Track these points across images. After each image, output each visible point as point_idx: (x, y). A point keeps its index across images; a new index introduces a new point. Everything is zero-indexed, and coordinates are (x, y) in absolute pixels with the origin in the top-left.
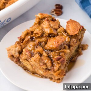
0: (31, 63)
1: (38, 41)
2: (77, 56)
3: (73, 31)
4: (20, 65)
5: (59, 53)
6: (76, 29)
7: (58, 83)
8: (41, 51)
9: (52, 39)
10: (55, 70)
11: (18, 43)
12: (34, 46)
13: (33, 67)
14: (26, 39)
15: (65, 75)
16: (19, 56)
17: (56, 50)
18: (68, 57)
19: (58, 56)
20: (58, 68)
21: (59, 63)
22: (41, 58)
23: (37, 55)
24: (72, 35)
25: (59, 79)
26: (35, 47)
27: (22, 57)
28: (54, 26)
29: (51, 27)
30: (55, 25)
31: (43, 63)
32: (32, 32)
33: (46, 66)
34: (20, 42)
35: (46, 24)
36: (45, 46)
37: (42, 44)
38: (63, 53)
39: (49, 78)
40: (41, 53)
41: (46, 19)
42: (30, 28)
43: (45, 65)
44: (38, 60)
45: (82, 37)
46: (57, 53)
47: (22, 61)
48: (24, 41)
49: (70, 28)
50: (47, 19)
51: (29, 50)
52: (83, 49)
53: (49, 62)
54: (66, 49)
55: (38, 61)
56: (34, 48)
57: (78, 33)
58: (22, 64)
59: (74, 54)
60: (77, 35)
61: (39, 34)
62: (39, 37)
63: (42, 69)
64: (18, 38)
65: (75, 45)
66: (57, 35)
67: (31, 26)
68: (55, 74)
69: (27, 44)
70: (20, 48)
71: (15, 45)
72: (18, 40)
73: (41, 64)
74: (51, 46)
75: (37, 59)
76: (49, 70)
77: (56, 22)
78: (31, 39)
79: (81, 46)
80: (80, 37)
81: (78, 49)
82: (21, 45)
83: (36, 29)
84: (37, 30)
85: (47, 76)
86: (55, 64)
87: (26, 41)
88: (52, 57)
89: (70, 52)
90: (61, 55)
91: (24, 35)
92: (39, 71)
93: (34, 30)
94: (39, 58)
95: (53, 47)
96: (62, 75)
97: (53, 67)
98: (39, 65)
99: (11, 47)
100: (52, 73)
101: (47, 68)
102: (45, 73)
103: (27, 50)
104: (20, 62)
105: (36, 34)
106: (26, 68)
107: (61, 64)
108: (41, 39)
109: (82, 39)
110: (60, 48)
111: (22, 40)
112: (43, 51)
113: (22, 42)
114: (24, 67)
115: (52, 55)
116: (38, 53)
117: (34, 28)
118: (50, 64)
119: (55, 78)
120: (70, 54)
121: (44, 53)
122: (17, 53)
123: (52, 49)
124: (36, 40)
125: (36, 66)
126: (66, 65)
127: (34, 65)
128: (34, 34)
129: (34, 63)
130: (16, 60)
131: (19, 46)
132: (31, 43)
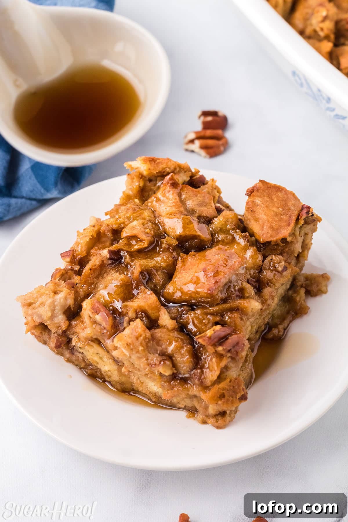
0: (115, 353)
1: (141, 266)
2: (289, 318)
3: (271, 227)
4: (74, 358)
5: (222, 314)
6: (285, 217)
7: (218, 427)
8: (153, 309)
9: (192, 259)
10: (208, 382)
11: (64, 276)
13: (123, 369)
14: (94, 262)
15: (244, 398)
16: (70, 326)
17: (207, 303)
18: (256, 327)
19: (218, 327)
20: (218, 373)
21: (220, 356)
23: (138, 325)
24: (269, 243)
25: (223, 414)
27: (77, 329)
28: (201, 205)
29: (186, 209)
30: (202, 204)
31: (162, 354)
32: (116, 233)
34: (72, 269)
35: (167, 198)
36: (168, 286)
38: (235, 315)
39: (185, 408)
40: (152, 314)
41: (168, 177)
42: (106, 214)
43: (168, 363)
44: (141, 344)
45: (305, 246)
46: (212, 314)
47: (79, 345)
48: (86, 270)
49: (262, 215)
50: (172, 179)
51: (105, 305)
52: (309, 293)
53: (183, 351)
54: (248, 297)
55: (141, 348)
57: (293, 234)
58: (80, 356)
59: (278, 312)
60: (289, 239)
61: (141, 241)
62: (141, 252)
63: (157, 377)
64: (63, 255)
65: (282, 280)
66: (213, 243)
67: (110, 207)
68: (205, 396)
69: (97, 277)
70: (72, 296)
71: (51, 286)
72: (63, 264)
73: (155, 358)
74: (191, 288)
75: (137, 338)
76: (184, 380)
77: (204, 189)
78: (110, 259)
79: (301, 280)
80: (298, 248)
81: (290, 292)
82: (73, 286)
83: (129, 218)
84: (135, 223)
85: (175, 400)
86: (206, 356)
87: (94, 267)
88: (196, 330)
89: (261, 309)
90: (227, 320)
91: (84, 244)
92: (144, 384)
93: (124, 223)
94: (146, 335)
95: (197, 291)
96: (233, 398)
97: (199, 371)
98: (146, 361)
99: (38, 292)
100: (195, 393)
101: (175, 372)
102: (168, 390)
103: (97, 305)
104: (73, 349)
105: (131, 242)
106: (94, 372)
107: (230, 359)
108: (152, 261)
109: (306, 252)
110: (225, 294)
111: (77, 263)
112: (159, 306)
113: (76, 270)
114: (88, 368)
115: (194, 323)
116: (141, 317)
117: (124, 217)
118: (186, 360)
119: (208, 411)
120: (260, 314)
121: (162, 314)
122: (61, 316)
123: (192, 297)
124: (132, 264)
125: (136, 366)
126: (249, 357)
127: (125, 363)
128: (123, 238)
129: (128, 354)
130: (58, 340)
131: (66, 290)
132: (114, 275)
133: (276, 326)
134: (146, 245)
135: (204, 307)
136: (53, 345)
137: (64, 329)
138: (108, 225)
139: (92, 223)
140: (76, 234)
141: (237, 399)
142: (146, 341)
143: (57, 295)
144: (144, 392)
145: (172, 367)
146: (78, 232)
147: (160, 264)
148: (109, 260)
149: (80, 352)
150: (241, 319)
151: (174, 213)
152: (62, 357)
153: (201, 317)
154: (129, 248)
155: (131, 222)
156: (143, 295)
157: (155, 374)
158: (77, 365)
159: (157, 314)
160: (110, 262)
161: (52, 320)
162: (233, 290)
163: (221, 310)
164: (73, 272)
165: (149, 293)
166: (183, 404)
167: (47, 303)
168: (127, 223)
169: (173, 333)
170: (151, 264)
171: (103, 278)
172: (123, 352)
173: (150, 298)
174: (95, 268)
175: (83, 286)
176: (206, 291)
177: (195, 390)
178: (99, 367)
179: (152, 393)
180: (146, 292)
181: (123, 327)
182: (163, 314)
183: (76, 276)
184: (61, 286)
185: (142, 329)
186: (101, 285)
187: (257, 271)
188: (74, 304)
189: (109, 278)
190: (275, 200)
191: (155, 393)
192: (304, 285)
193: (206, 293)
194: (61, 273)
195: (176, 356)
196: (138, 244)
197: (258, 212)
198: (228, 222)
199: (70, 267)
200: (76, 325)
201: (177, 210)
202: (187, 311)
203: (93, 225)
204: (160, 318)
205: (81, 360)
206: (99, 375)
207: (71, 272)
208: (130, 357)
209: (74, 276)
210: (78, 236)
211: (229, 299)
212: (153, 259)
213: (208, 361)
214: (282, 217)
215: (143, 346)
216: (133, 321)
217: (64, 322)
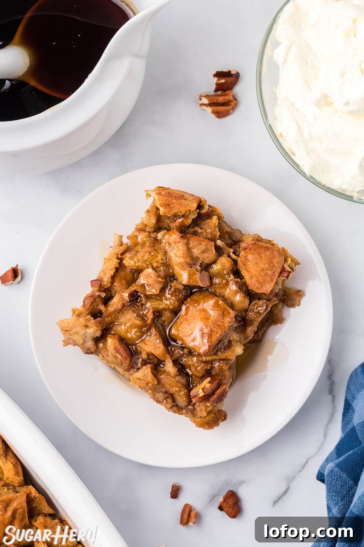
1: (153, 307)
3: (258, 280)
6: (270, 273)
8: (161, 355)
12: (140, 327)
14: (117, 305)
16: (96, 345)
19: (207, 381)
20: (205, 414)
22: (159, 381)
26: (143, 330)
27: (103, 352)
29: (192, 258)
30: (205, 251)
31: (166, 392)
33: (174, 400)
34: (99, 297)
35: (177, 247)
38: (222, 363)
43: (170, 400)
46: (205, 362)
53: (182, 393)
54: (234, 345)
64: (92, 283)
79: (280, 295)
82: (100, 322)
84: (150, 271)
90: (216, 368)
94: (154, 382)
101: (175, 404)
103: (118, 347)
111: (103, 291)
112: (166, 355)
113: (103, 298)
116: (151, 358)
117: (142, 260)
122: (90, 342)
124: (147, 304)
131: (95, 327)
134: (158, 292)
135: (199, 355)
139: (116, 245)
143: (88, 329)
145: (172, 403)
146: (104, 257)
147: (168, 306)
148: (129, 302)
151: (182, 264)
153: (196, 365)
154: (144, 292)
161: (84, 345)
162: (222, 346)
163: (212, 360)
164: (100, 300)
167: (80, 334)
168: (144, 267)
169: (175, 378)
170: (161, 305)
171: (123, 314)
173: (159, 346)
181: (138, 367)
182: (168, 362)
184: (91, 322)
187: (244, 313)
188: (101, 336)
189: (128, 316)
190: (264, 258)
192: (282, 299)
195: (176, 395)
196: (152, 290)
197: (249, 266)
198: (225, 268)
199: (97, 294)
200: (102, 348)
201: (184, 261)
202: (187, 355)
203: (117, 253)
209: (101, 304)
210: (104, 262)
211: (219, 352)
212: (163, 301)
214: (267, 272)
215: (151, 389)
216: (146, 365)
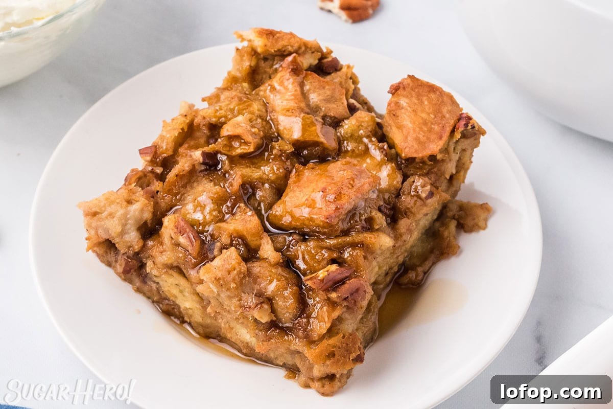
0: (200, 288)
1: (243, 176)
2: (432, 258)
3: (417, 139)
4: (146, 288)
5: (340, 249)
6: (436, 128)
7: (324, 394)
8: (253, 235)
9: (309, 174)
10: (315, 336)
11: (141, 179)
12: (219, 201)
13: (209, 310)
14: (182, 165)
15: (359, 359)
16: (144, 246)
17: (324, 234)
18: (385, 268)
19: (334, 267)
20: (328, 325)
21: (333, 304)
22: (249, 270)
23: (231, 256)
24: (413, 159)
25: (331, 378)
26: (224, 208)
27: (155, 252)
28: (328, 100)
29: (308, 105)
30: (330, 100)
31: (259, 295)
32: (214, 129)
33: (273, 311)
34: (152, 172)
35: (286, 88)
36: (275, 206)
37: (259, 194)
38: (358, 252)
39: (284, 366)
40: (252, 242)
41: (290, 59)
42: (204, 100)
43: (266, 306)
44: (234, 280)
45: (462, 167)
46: (329, 249)
47: (155, 272)
48: (171, 176)
49: (407, 120)
50: (294, 61)
51: (192, 224)
52: (463, 227)
53: (286, 293)
54: (378, 230)
55: (233, 285)
56: (220, 212)
57: (445, 150)
58: (154, 286)
59: (418, 250)
60: (439, 157)
61: (246, 143)
62: (246, 158)
63: (251, 323)
64: (142, 152)
65: (425, 210)
66: (339, 152)
67: (210, 91)
68: (311, 353)
69: (184, 186)
70: (150, 208)
71: (124, 193)
72: (141, 164)
73: (251, 300)
74: (305, 212)
75: (229, 272)
76: (285, 331)
77: (336, 77)
78: (204, 163)
79: (454, 208)
80: (450, 168)
81: (437, 224)
82: (153, 195)
83: (232, 110)
84: (240, 118)
85: (272, 355)
86: (315, 302)
87: (182, 173)
88: (305, 267)
89: (394, 246)
90: (347, 258)
91: (171, 140)
92: (234, 330)
93: (226, 117)
94: (241, 269)
95: (311, 217)
96: (345, 358)
97: (304, 320)
98: (238, 302)
99: (107, 199)
100: (297, 348)
101: (274, 319)
102: (263, 341)
103: (182, 223)
104: (146, 277)
105: (233, 143)
106: (170, 309)
107: (344, 310)
108: (258, 170)
109: (462, 173)
110: (348, 223)
111: (159, 163)
112: (261, 233)
113: (158, 174)
114: (163, 303)
115: (304, 258)
116: (237, 244)
117: (227, 109)
118: (289, 305)
119: (312, 372)
120: (392, 252)
121: (264, 243)
122: (134, 233)
123: (304, 225)
124: (232, 172)
125: (225, 307)
126: (373, 305)
127: (212, 301)
128: (223, 137)
129: (215, 290)
130: (127, 264)
131: (144, 201)
132: (207, 185)
133: (413, 268)
134: (251, 149)
135: (319, 239)
136: (120, 269)
137: (136, 251)
138: (204, 118)
139: (183, 112)
140: (162, 124)
141: (351, 359)
142: (240, 277)
143: (131, 206)
144: (233, 340)
145: (271, 312)
146: (164, 121)
147: (268, 176)
148: (202, 165)
149: (154, 282)
150: (365, 258)
151: (292, 110)
152: (131, 286)
153: (313, 252)
154: (229, 151)
155: (235, 116)
156: (242, 215)
157: (248, 319)
158: (149, 298)
159: (258, 242)
160: (203, 168)
161: (122, 238)
162: (358, 220)
163: (341, 244)
164: (154, 175)
165: (250, 213)
166: (281, 361)
167: (117, 215)
168: (229, 117)
169: (275, 268)
170: (256, 174)
171: (192, 187)
172: (209, 288)
173: (250, 221)
174: (183, 175)
175: (166, 196)
176: (323, 219)
177: (297, 344)
178: (177, 303)
179: (243, 343)
180: (247, 213)
181: (212, 256)
182: (266, 243)
183: (157, 181)
184: (137, 194)
185: (237, 261)
186: (189, 197)
187: (394, 196)
188: (152, 219)
189: (200, 188)
190: (426, 103)
191: (247, 343)
192: (456, 217)
193: (323, 221)
194: (138, 176)
195: (277, 299)
196: (241, 147)
197: (401, 117)
198: (362, 126)
199: (150, 168)
200: (153, 246)
201: (296, 105)
202: (297, 242)
203: (185, 114)
204: (261, 248)
205: (155, 292)
206: (177, 313)
207: (150, 175)
208: (219, 295)
209: (155, 181)
210: (163, 127)
211: (353, 231)
212: (259, 168)
213: (317, 308)
214: (433, 126)
215: (235, 283)
216: (227, 249)
217: (138, 242)
